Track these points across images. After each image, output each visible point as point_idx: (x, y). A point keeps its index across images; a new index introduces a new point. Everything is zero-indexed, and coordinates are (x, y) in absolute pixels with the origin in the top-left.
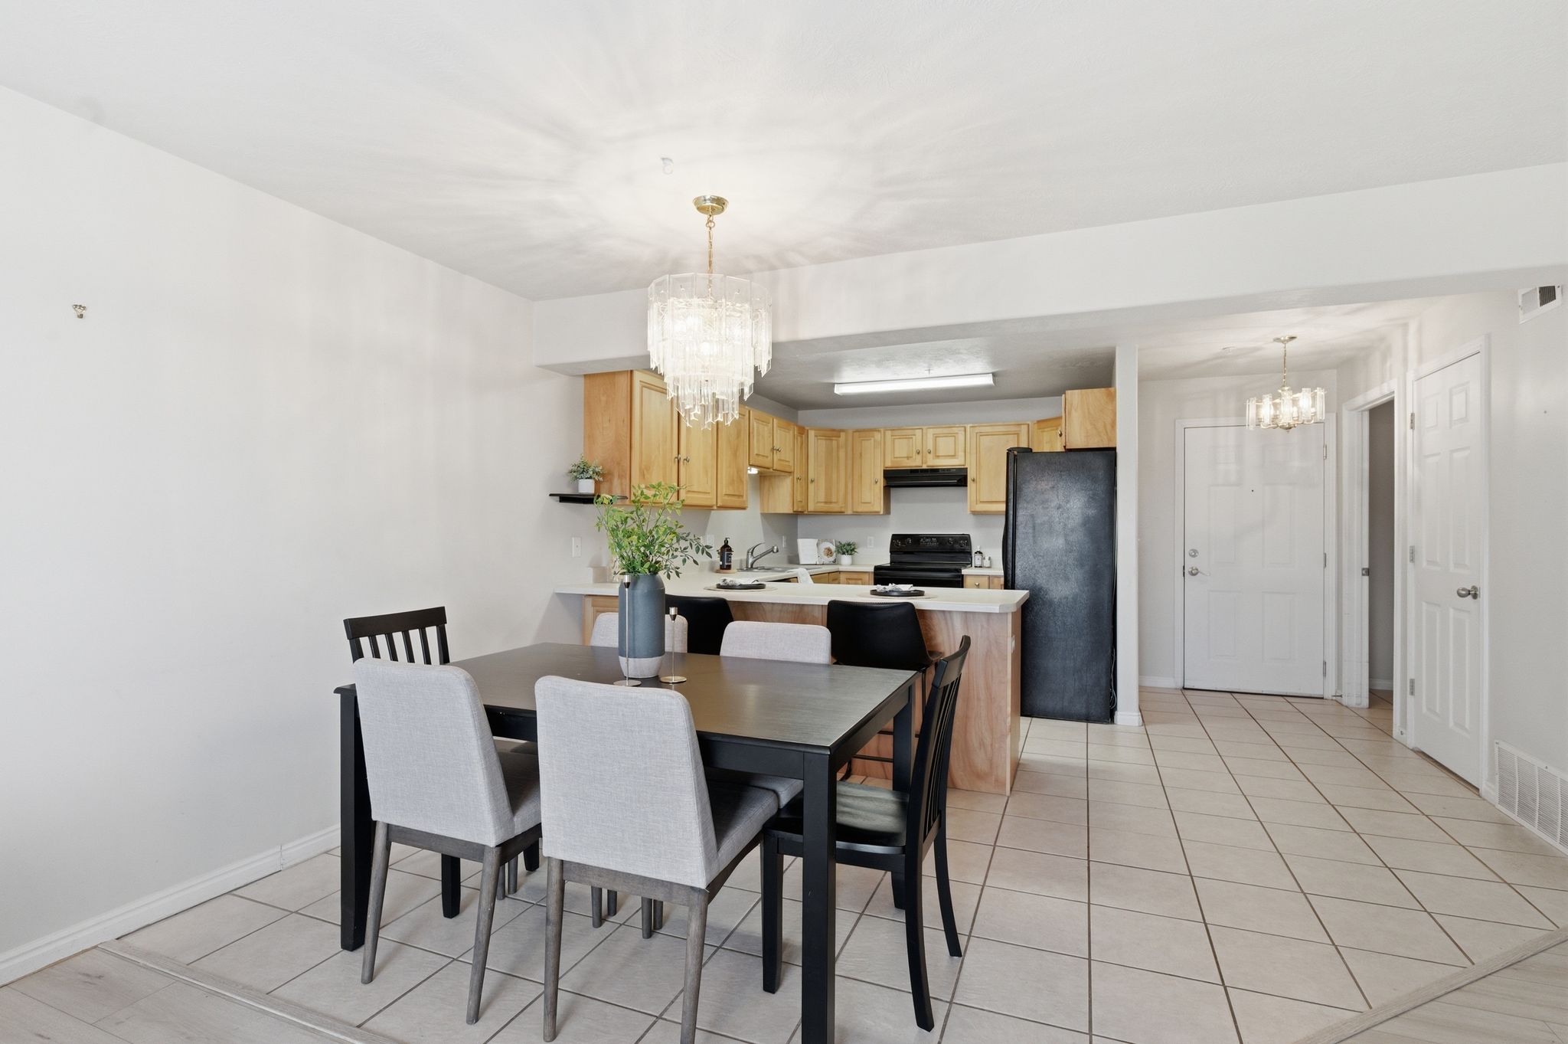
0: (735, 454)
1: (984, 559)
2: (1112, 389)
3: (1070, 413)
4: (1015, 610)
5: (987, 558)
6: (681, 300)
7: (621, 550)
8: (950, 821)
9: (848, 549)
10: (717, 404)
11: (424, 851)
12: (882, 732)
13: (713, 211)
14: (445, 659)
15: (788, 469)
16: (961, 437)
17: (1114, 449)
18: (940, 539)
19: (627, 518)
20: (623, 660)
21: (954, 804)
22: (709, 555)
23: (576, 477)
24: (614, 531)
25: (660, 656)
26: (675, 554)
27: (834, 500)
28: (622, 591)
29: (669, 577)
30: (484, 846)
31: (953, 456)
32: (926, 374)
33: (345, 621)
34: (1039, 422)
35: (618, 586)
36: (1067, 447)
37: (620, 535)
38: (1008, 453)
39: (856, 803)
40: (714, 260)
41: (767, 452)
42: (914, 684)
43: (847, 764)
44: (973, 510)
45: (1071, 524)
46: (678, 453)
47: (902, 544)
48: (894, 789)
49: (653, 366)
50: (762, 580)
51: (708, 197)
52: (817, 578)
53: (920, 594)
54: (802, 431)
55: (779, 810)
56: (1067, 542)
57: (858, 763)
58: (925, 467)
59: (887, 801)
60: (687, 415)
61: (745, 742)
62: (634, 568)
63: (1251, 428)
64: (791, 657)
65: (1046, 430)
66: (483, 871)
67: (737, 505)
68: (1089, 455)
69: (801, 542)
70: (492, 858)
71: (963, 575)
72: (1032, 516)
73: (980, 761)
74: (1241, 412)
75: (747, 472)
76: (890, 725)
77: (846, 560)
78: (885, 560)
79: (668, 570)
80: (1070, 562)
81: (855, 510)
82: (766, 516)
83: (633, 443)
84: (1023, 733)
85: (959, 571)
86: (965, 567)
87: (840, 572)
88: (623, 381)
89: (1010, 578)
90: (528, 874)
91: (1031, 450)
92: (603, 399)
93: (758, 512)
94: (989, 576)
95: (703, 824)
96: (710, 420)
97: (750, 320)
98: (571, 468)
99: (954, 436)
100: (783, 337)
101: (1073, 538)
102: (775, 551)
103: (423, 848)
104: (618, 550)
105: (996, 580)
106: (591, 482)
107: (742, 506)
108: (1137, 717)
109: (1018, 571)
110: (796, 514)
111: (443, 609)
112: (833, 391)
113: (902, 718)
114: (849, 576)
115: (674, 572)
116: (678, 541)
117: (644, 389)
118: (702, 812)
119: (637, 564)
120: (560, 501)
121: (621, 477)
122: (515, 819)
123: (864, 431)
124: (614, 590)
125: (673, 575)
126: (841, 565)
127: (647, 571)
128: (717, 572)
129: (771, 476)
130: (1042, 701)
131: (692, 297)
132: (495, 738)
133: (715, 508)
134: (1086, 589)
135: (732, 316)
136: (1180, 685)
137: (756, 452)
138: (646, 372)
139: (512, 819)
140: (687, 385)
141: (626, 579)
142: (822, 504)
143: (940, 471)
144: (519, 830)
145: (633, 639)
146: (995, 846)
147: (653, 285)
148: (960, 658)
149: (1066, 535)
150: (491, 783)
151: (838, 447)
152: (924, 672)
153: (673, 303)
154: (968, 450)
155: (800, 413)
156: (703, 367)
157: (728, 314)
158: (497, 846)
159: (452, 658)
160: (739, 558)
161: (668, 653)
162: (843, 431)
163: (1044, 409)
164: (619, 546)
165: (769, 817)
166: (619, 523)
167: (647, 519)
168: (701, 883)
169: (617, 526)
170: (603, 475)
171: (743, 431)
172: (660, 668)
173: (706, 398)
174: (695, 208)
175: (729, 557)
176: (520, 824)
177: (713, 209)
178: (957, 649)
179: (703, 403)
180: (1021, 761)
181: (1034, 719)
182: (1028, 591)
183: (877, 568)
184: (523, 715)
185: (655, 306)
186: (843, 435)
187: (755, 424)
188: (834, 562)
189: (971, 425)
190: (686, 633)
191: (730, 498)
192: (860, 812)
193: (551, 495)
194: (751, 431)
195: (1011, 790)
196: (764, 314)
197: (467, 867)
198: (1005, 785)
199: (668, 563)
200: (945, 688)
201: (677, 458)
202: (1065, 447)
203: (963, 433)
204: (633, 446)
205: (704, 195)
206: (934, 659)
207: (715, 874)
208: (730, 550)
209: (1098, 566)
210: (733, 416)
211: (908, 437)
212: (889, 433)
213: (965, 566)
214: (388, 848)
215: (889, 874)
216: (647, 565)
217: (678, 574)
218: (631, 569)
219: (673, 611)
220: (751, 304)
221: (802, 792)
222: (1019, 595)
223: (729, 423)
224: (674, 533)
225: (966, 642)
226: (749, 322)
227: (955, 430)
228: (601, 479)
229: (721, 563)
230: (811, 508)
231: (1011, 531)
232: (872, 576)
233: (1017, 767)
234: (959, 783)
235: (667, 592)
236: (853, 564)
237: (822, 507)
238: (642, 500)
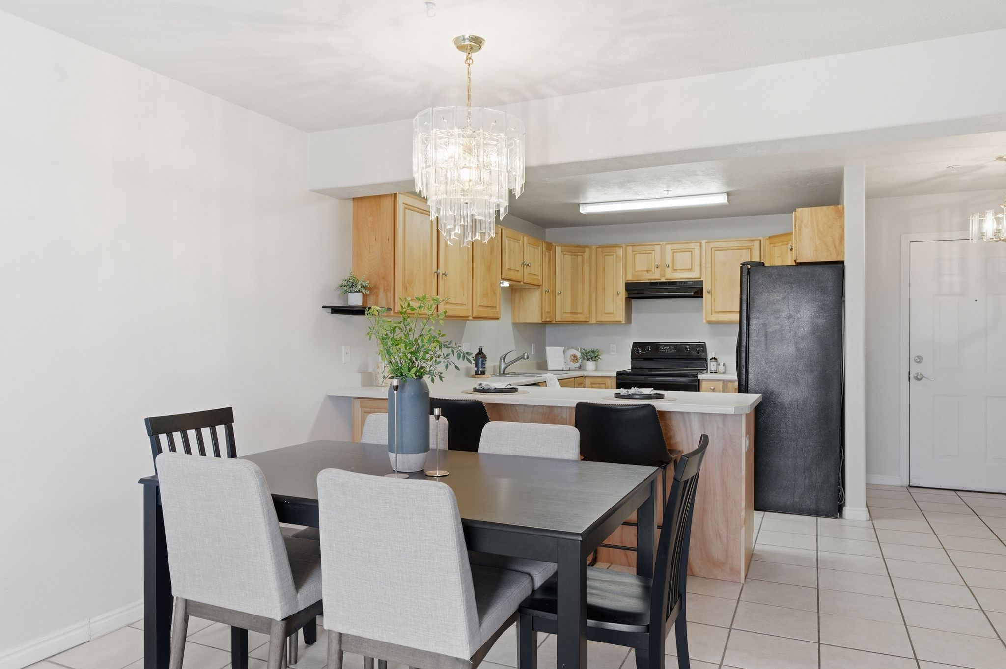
0: (489, 268)
1: (719, 365)
2: (840, 206)
3: (800, 229)
4: (749, 412)
5: (722, 364)
6: (443, 131)
7: (390, 356)
8: (689, 605)
9: (592, 356)
10: (475, 224)
11: (218, 624)
12: (625, 523)
13: (470, 50)
14: (233, 454)
15: (536, 283)
16: (697, 252)
17: (842, 262)
18: (678, 346)
19: (396, 327)
20: (392, 456)
21: (692, 588)
22: (468, 360)
23: (346, 290)
24: (384, 339)
25: (425, 452)
26: (438, 360)
27: (579, 310)
28: (391, 394)
29: (433, 380)
30: (271, 619)
31: (690, 270)
32: (665, 194)
33: (146, 420)
34: (770, 237)
35: (388, 388)
36: (797, 262)
37: (390, 343)
38: (741, 267)
39: (604, 585)
40: (472, 93)
41: (518, 267)
42: (657, 477)
43: (593, 553)
44: (708, 319)
45: (801, 332)
46: (438, 269)
47: (642, 351)
48: (638, 573)
49: (417, 190)
50: (514, 384)
51: (467, 37)
52: (564, 382)
53: (661, 397)
54: (550, 247)
55: (534, 591)
56: (797, 349)
57: (603, 551)
58: (663, 280)
59: (632, 585)
60: (448, 234)
61: (505, 529)
62: (401, 373)
63: (975, 241)
64: (544, 454)
65: (777, 245)
66: (270, 641)
67: (491, 315)
68: (818, 269)
69: (549, 349)
70: (278, 630)
71: (699, 380)
72: (765, 325)
73: (717, 551)
74: (965, 226)
75: (499, 285)
76: (633, 517)
77: (590, 365)
78: (627, 365)
79: (433, 375)
80: (800, 367)
81: (599, 320)
82: (516, 325)
83: (397, 259)
84: (756, 526)
85: (695, 376)
86: (702, 373)
87: (585, 377)
88: (388, 204)
89: (743, 383)
90: (307, 647)
91: (763, 263)
92: (370, 219)
93: (510, 321)
94: (724, 381)
95: (467, 602)
96: (469, 238)
97: (506, 149)
98: (341, 283)
99: (690, 251)
100: (534, 162)
101: (802, 345)
102: (525, 357)
103: (217, 621)
104: (387, 357)
105: (730, 385)
106: (359, 295)
107: (495, 316)
108: (865, 513)
109: (750, 377)
110: (545, 324)
111: (230, 409)
112: (579, 210)
113: (645, 510)
114: (593, 380)
115: (437, 377)
116: (440, 348)
117: (406, 210)
118: (465, 591)
119: (405, 370)
120: (332, 313)
121: (386, 290)
122: (299, 596)
123: (607, 247)
124: (384, 393)
125: (437, 379)
126: (585, 370)
127: (414, 376)
128: (472, 377)
129: (522, 289)
130: (774, 496)
131: (452, 128)
132: (283, 525)
133: (470, 318)
134: (815, 392)
135: (490, 145)
136: (906, 483)
137: (507, 267)
138: (410, 195)
139: (295, 597)
140: (449, 207)
141: (395, 382)
142: (569, 315)
143: (678, 284)
144: (301, 607)
145: (401, 436)
146: (731, 629)
147: (417, 117)
148: (700, 455)
149: (796, 343)
150: (278, 564)
151: (583, 262)
152: (664, 468)
153: (435, 133)
154: (703, 265)
155: (547, 230)
156: (463, 191)
157: (485, 142)
158: (282, 620)
159: (239, 452)
160: (492, 364)
161: (432, 449)
162: (587, 247)
163: (774, 225)
164: (389, 353)
165: (524, 597)
166: (388, 333)
167: (413, 328)
168: (466, 656)
169: (386, 335)
170: (369, 289)
171: (497, 248)
172: (425, 463)
173: (466, 219)
174: (455, 47)
175: (483, 364)
176: (303, 601)
177: (471, 48)
178: (696, 447)
179: (462, 223)
180: (754, 552)
181: (766, 513)
182: (761, 394)
183: (619, 374)
184: (306, 503)
185: (419, 137)
186: (587, 250)
187: (507, 241)
188: (580, 367)
189: (707, 241)
190: (447, 432)
191: (485, 309)
192: (607, 595)
193: (324, 307)
194: (503, 246)
195: (745, 578)
196: (518, 142)
197: (254, 639)
198: (739, 572)
199: (432, 368)
200: (686, 482)
201: (436, 273)
202: (795, 261)
203: (699, 248)
204: (397, 262)
205: (463, 34)
206: (673, 456)
207: (477, 647)
208: (484, 357)
209: (827, 372)
210: (490, 235)
211: (648, 253)
212: (630, 249)
213: (701, 371)
214: (186, 621)
215: (634, 650)
216: (413, 370)
217: (441, 378)
218: (398, 373)
219: (437, 411)
220: (506, 135)
221: (556, 574)
222: (752, 399)
223: (486, 241)
224: (437, 341)
225: (705, 441)
226: (505, 150)
227: (692, 246)
228: (368, 292)
229: (476, 369)
230: (558, 318)
231: (744, 338)
232: (615, 381)
233: (751, 557)
234: (696, 570)
235: (431, 396)
236: (596, 370)
237: (568, 317)
238: (409, 311)
